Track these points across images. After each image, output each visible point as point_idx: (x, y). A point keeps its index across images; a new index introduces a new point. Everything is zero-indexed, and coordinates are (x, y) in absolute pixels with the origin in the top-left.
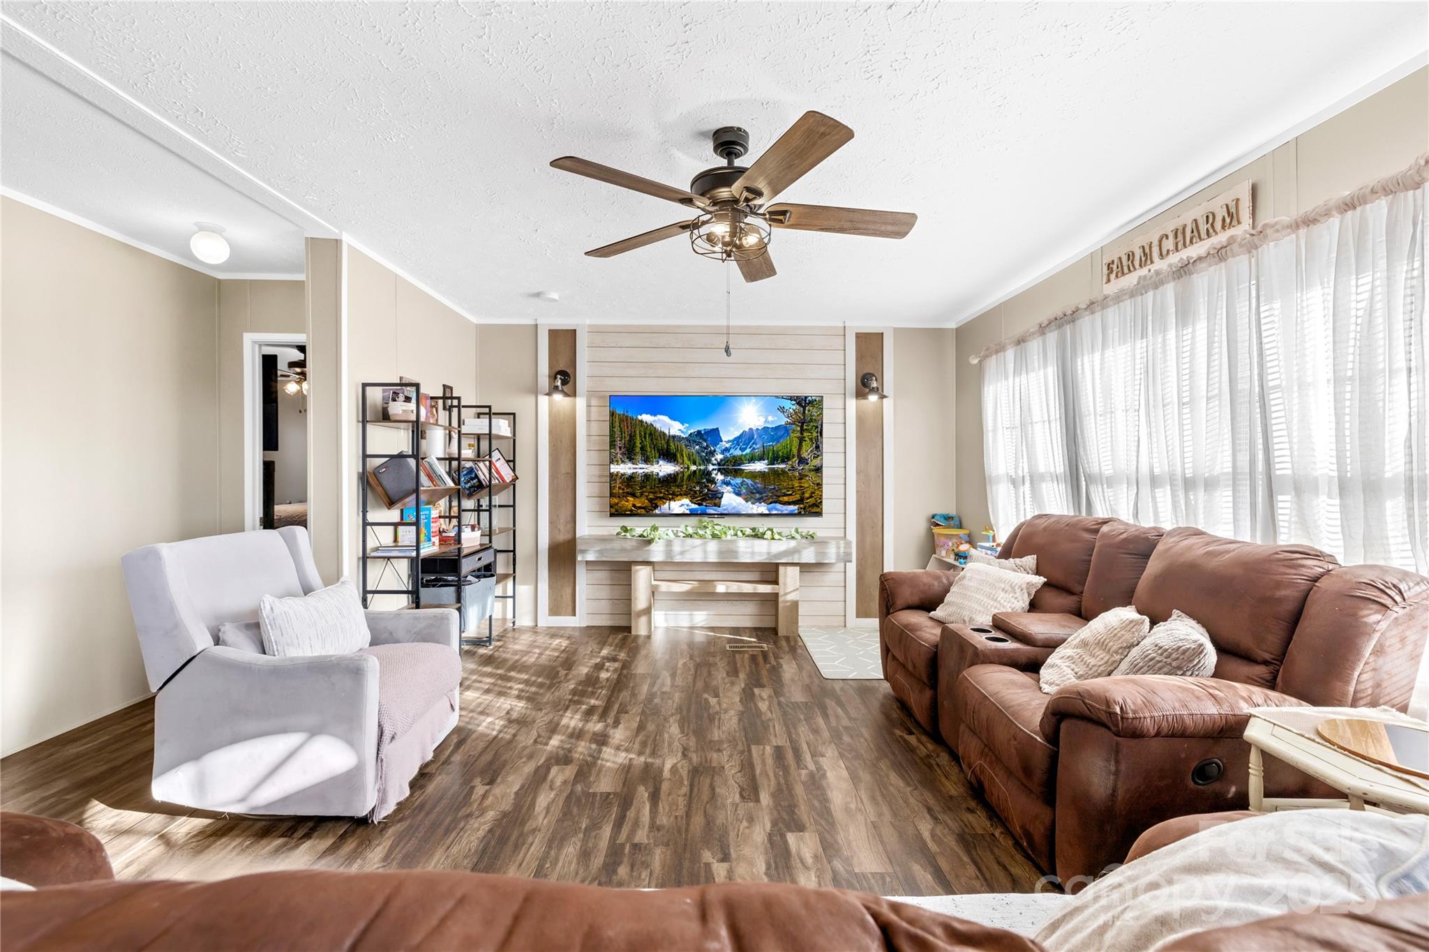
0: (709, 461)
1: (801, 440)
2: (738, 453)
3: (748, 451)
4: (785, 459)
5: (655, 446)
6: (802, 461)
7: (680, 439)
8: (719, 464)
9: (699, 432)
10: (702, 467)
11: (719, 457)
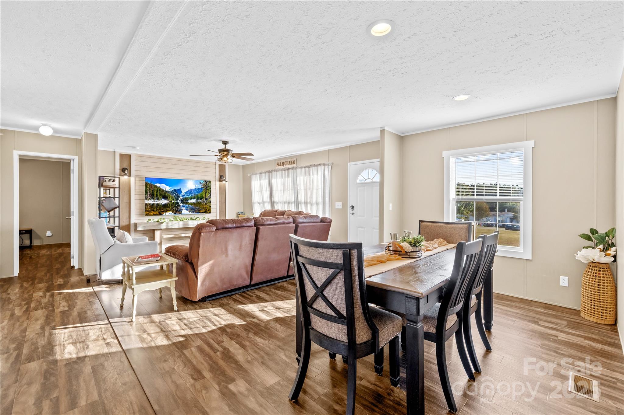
0: (178, 199)
1: (206, 193)
2: (187, 196)
3: (190, 196)
4: (201, 199)
5: (161, 194)
6: (206, 199)
7: (169, 192)
8: (181, 200)
9: (175, 190)
10: (176, 201)
11: (181, 198)
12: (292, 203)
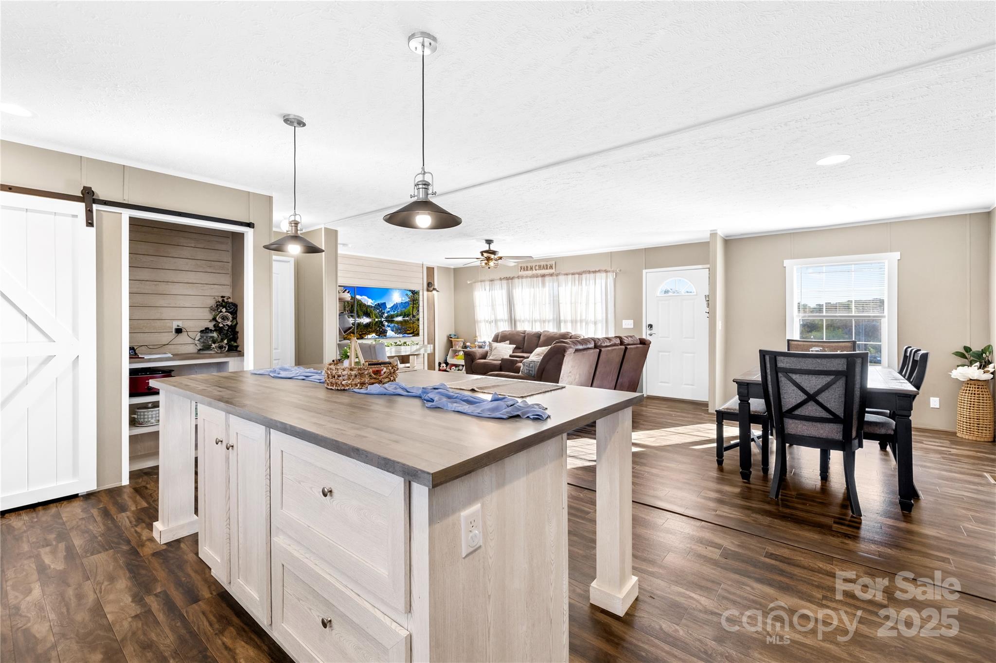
0: (382, 317)
1: (413, 308)
2: (392, 313)
3: (396, 312)
4: (408, 315)
5: (361, 310)
6: (414, 316)
7: (372, 307)
8: (386, 318)
9: (378, 304)
10: (380, 320)
11: (386, 315)
12: (549, 321)
